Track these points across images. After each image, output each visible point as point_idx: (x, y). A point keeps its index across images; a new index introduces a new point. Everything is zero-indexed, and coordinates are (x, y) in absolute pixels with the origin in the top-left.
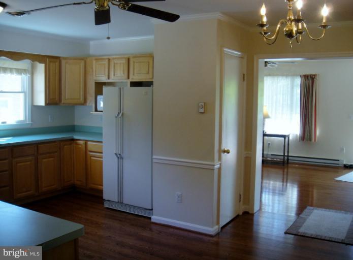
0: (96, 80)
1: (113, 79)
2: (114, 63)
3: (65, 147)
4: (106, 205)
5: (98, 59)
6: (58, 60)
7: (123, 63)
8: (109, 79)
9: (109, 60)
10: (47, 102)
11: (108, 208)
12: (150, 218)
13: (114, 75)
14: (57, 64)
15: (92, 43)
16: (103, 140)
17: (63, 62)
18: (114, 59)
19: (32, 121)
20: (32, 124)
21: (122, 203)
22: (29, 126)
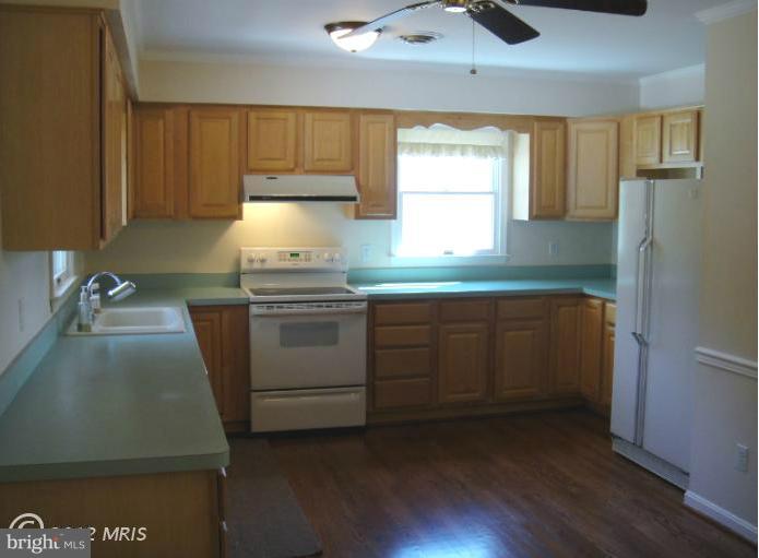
0: (638, 166)
1: (669, 163)
2: (671, 126)
3: (563, 309)
4: (616, 447)
5: (644, 117)
6: (561, 126)
7: (688, 125)
8: (661, 161)
9: (662, 117)
10: (535, 213)
11: (618, 455)
12: (684, 492)
13: (671, 153)
14: (559, 133)
15: (643, 81)
16: (617, 297)
17: (573, 128)
18: (670, 114)
19: (508, 251)
20: (508, 259)
21: (641, 447)
22: (502, 262)
